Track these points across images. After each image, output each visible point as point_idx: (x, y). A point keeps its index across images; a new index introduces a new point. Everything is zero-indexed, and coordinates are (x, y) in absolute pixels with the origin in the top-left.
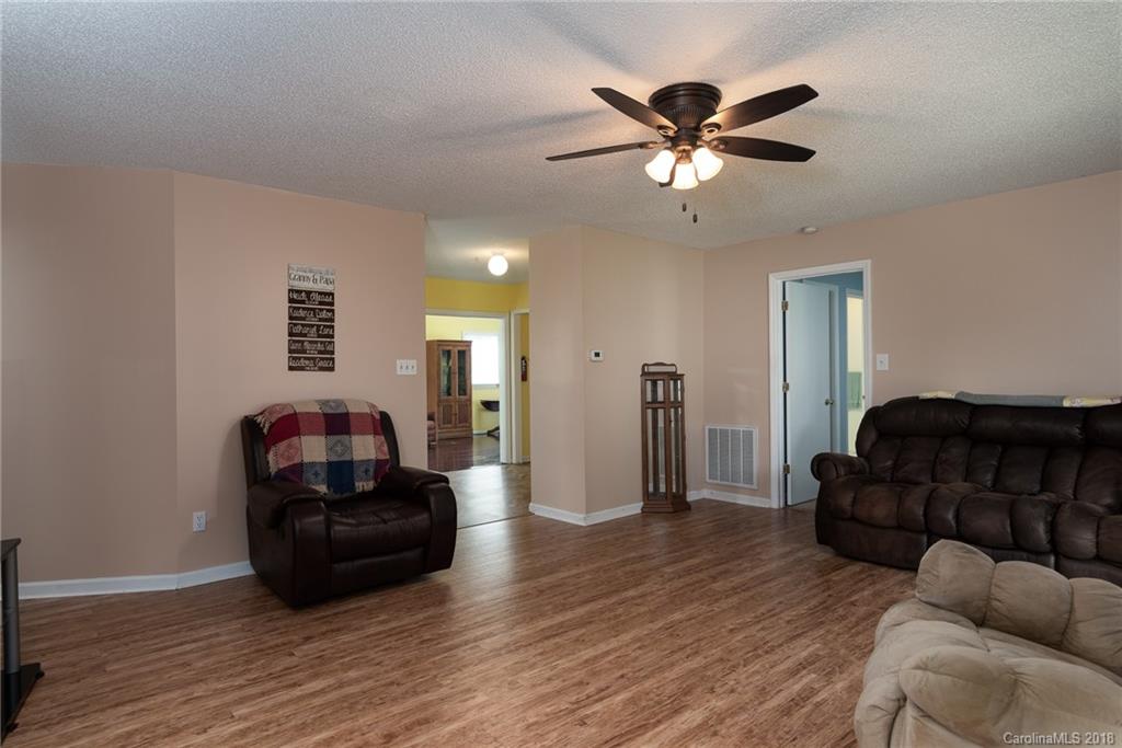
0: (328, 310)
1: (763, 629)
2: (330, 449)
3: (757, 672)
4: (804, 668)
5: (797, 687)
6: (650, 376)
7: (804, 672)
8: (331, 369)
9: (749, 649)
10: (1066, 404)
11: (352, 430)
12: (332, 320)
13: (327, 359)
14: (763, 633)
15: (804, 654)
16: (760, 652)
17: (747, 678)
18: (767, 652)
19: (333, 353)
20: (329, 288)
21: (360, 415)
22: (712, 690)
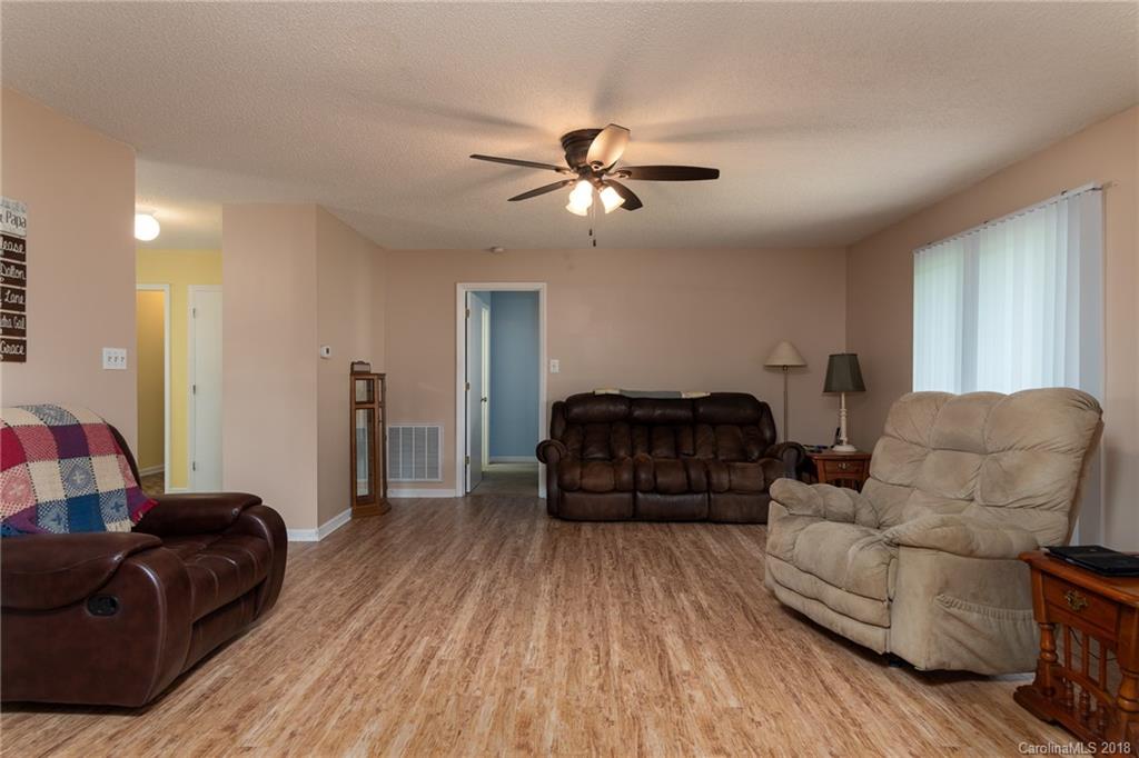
0: (17, 267)
2: (67, 480)
6: (357, 373)
8: (21, 358)
10: (684, 396)
11: (92, 447)
12: (22, 282)
13: (16, 342)
19: (23, 333)
20: (19, 232)
21: (94, 426)
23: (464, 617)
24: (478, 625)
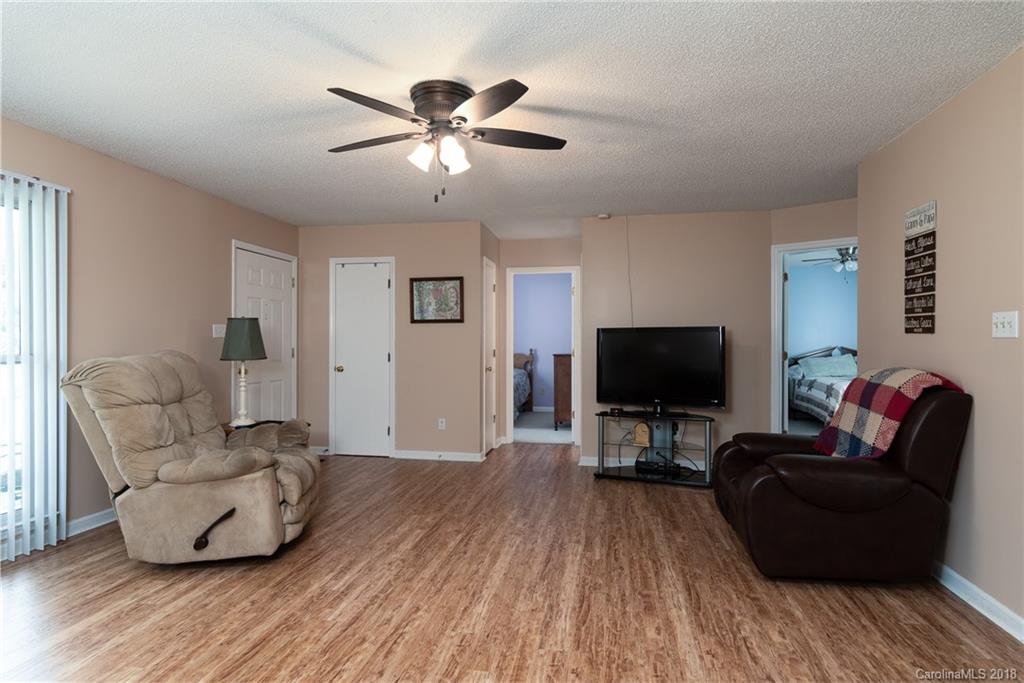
1: (389, 621)
3: (378, 579)
4: (343, 592)
5: (347, 577)
7: (342, 589)
8: (931, 330)
9: (392, 595)
12: (933, 267)
13: (928, 318)
14: (387, 615)
15: (343, 605)
16: (382, 596)
17: (384, 574)
18: (376, 597)
20: (930, 227)
22: (403, 561)
23: (572, 575)
24: (558, 566)
